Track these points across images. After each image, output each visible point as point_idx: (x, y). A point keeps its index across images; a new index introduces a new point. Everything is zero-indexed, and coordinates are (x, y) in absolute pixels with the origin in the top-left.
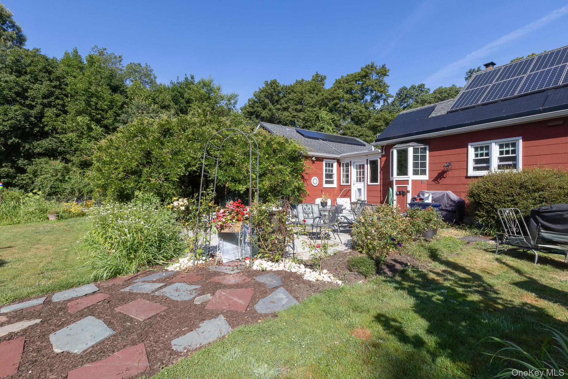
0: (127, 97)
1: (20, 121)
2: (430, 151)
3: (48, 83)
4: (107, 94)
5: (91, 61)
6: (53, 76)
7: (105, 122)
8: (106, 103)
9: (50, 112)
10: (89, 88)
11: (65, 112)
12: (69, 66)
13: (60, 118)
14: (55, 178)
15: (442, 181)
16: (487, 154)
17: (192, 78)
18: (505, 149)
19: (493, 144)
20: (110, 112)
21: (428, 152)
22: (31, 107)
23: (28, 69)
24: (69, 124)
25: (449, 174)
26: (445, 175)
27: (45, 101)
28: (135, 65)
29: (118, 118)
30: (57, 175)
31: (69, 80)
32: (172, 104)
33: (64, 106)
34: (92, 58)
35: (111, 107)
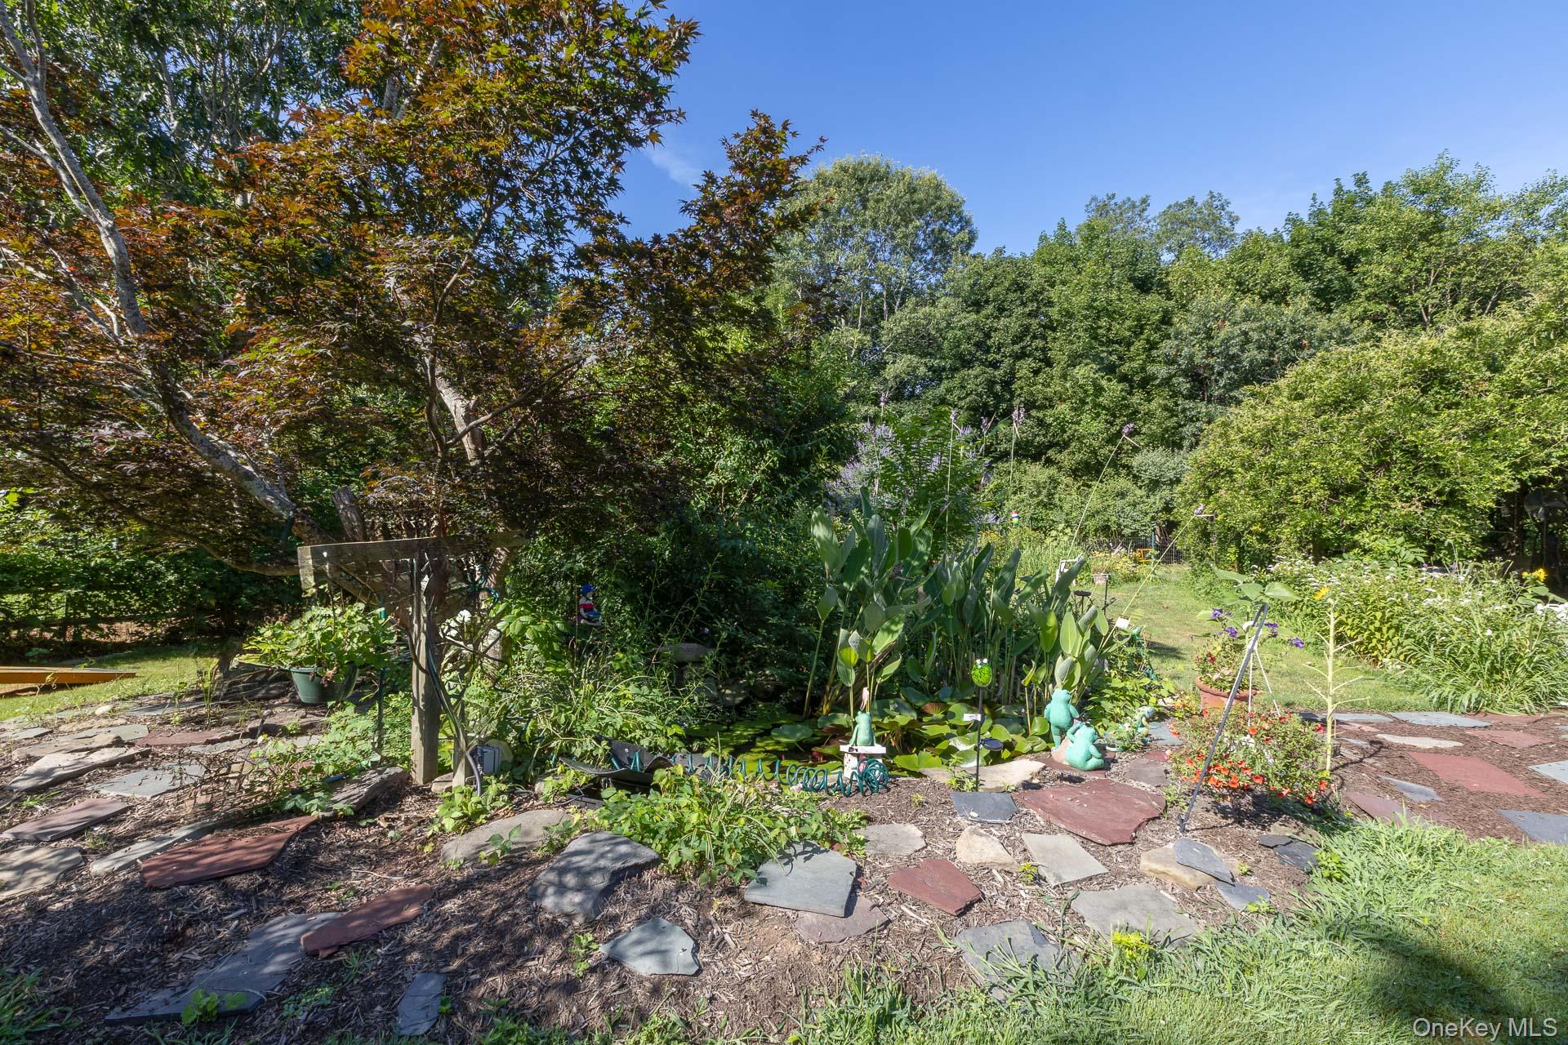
0: (1169, 296)
1: (980, 395)
3: (1020, 310)
4: (1129, 301)
5: (1091, 236)
6: (1028, 293)
7: (1125, 368)
8: (1128, 323)
9: (1024, 368)
10: (1095, 300)
11: (1049, 363)
12: (1050, 263)
13: (1041, 378)
14: (1036, 500)
17: (1361, 180)
20: (1139, 345)
22: (995, 365)
23: (991, 294)
24: (1056, 387)
27: (1017, 347)
28: (1181, 207)
29: (1154, 353)
30: (1039, 493)
31: (1053, 294)
32: (1295, 281)
33: (1044, 350)
34: (1093, 229)
35: (1138, 330)
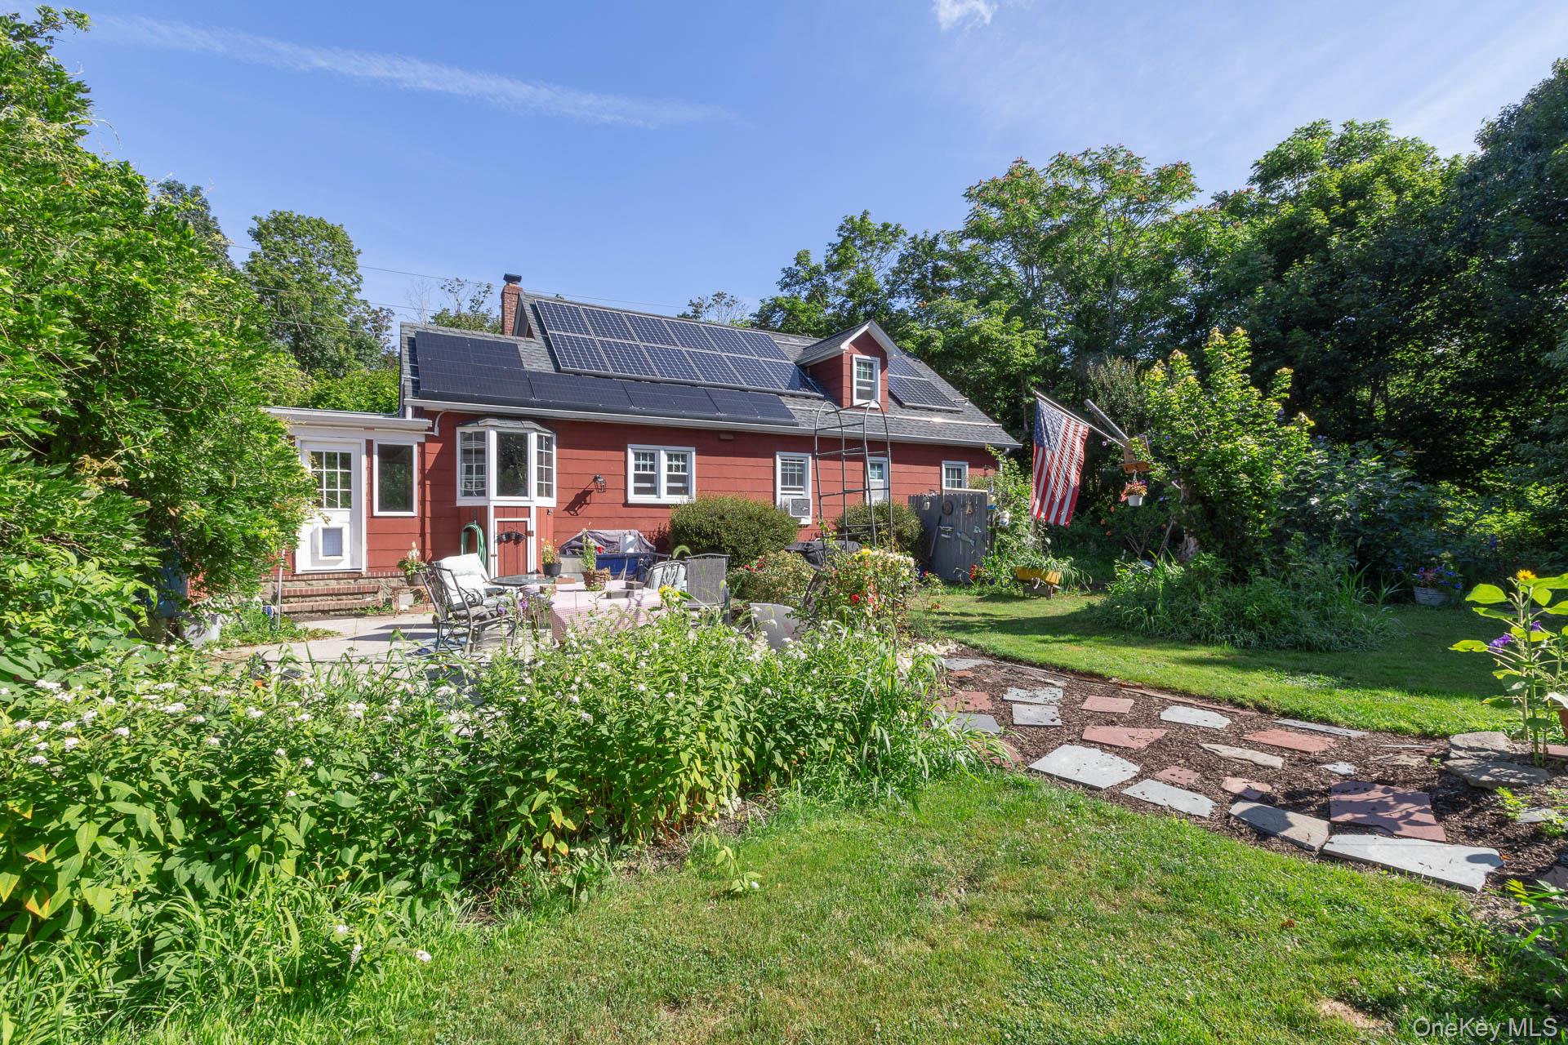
2: (558, 447)
15: (584, 511)
16: (652, 468)
18: (674, 463)
19: (662, 452)
21: (554, 447)
25: (595, 497)
26: (588, 499)
